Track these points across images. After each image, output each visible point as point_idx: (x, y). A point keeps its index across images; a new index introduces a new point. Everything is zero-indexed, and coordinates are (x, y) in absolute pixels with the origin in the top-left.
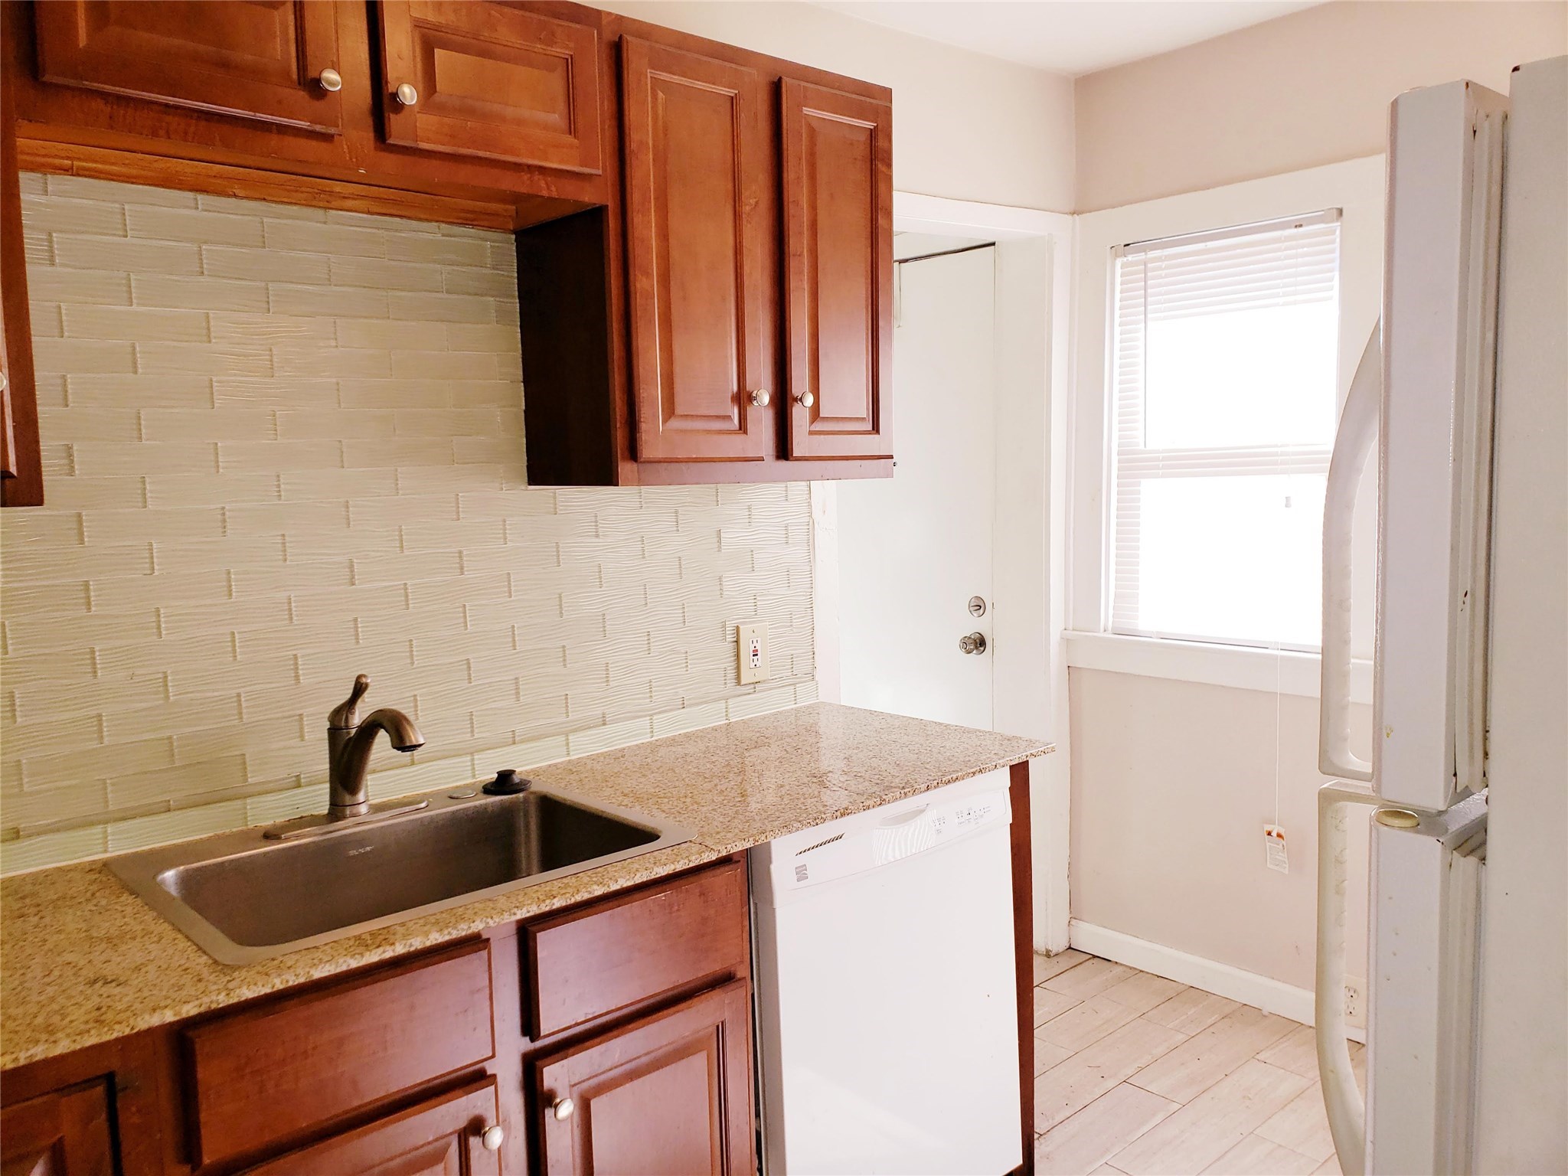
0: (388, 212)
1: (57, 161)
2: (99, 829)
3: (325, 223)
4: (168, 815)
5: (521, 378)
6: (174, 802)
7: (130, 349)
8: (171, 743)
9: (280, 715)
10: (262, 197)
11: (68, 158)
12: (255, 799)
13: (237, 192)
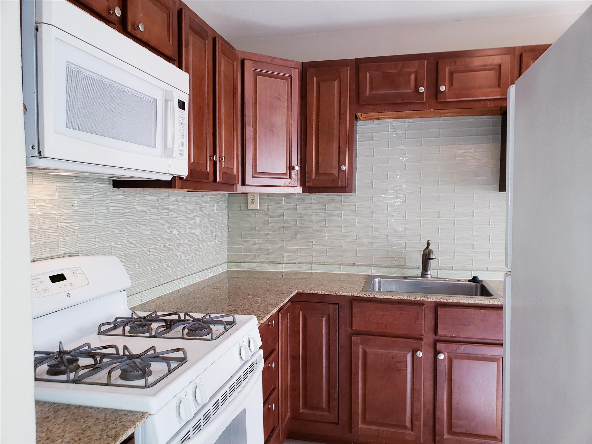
0: (456, 115)
1: (376, 117)
2: (370, 268)
3: (439, 121)
4: (386, 268)
5: (500, 159)
6: (388, 265)
7: (387, 158)
8: (388, 252)
9: (415, 249)
10: (422, 117)
11: (377, 116)
12: (406, 269)
13: (416, 117)
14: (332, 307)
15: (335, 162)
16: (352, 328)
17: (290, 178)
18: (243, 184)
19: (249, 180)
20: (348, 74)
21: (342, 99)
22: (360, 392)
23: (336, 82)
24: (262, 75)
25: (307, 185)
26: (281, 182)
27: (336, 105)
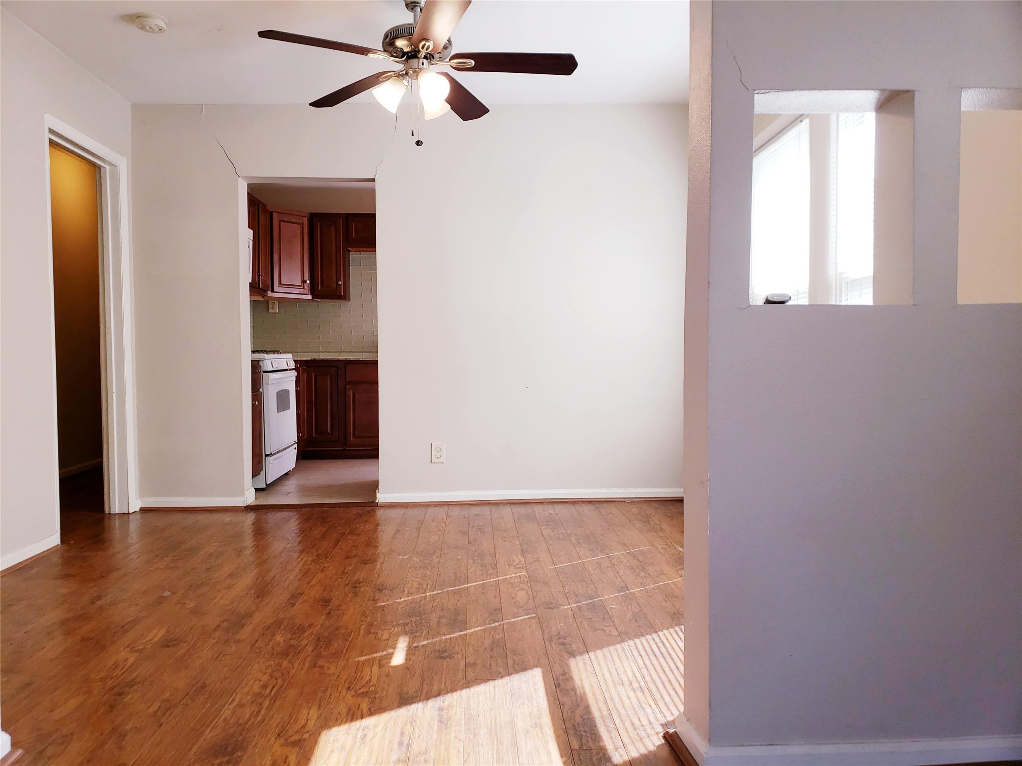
14: (333, 369)
15: (334, 278)
16: (346, 380)
17: (304, 288)
18: (272, 291)
19: (276, 288)
20: (341, 222)
21: (337, 238)
22: (352, 419)
23: (333, 228)
24: (283, 221)
25: (316, 293)
26: (297, 291)
27: (334, 243)
